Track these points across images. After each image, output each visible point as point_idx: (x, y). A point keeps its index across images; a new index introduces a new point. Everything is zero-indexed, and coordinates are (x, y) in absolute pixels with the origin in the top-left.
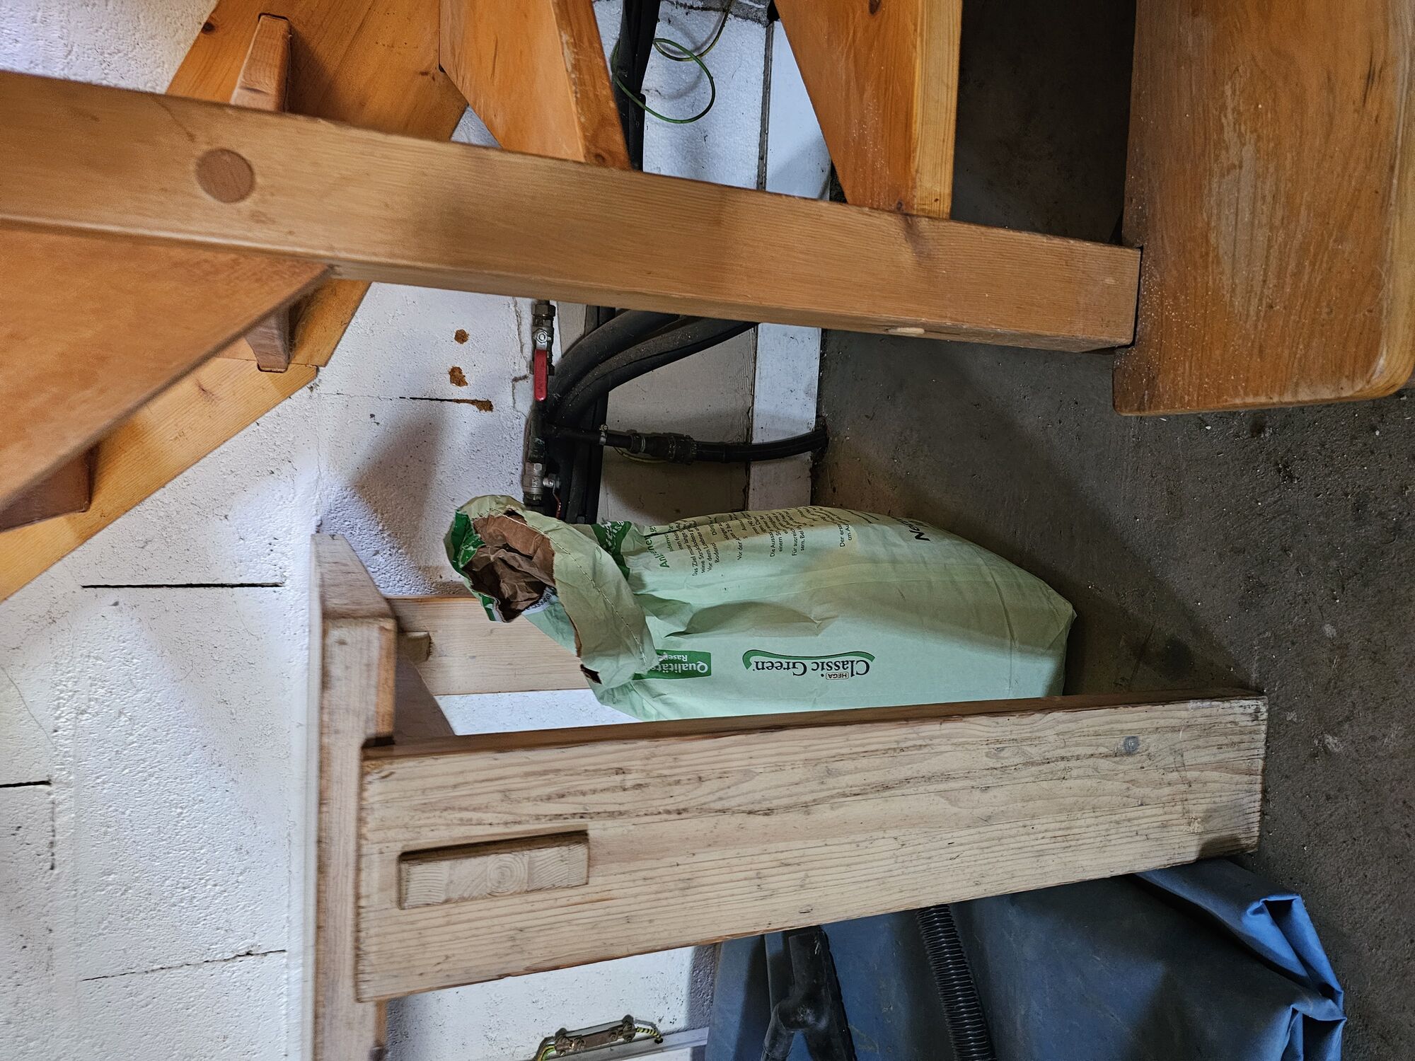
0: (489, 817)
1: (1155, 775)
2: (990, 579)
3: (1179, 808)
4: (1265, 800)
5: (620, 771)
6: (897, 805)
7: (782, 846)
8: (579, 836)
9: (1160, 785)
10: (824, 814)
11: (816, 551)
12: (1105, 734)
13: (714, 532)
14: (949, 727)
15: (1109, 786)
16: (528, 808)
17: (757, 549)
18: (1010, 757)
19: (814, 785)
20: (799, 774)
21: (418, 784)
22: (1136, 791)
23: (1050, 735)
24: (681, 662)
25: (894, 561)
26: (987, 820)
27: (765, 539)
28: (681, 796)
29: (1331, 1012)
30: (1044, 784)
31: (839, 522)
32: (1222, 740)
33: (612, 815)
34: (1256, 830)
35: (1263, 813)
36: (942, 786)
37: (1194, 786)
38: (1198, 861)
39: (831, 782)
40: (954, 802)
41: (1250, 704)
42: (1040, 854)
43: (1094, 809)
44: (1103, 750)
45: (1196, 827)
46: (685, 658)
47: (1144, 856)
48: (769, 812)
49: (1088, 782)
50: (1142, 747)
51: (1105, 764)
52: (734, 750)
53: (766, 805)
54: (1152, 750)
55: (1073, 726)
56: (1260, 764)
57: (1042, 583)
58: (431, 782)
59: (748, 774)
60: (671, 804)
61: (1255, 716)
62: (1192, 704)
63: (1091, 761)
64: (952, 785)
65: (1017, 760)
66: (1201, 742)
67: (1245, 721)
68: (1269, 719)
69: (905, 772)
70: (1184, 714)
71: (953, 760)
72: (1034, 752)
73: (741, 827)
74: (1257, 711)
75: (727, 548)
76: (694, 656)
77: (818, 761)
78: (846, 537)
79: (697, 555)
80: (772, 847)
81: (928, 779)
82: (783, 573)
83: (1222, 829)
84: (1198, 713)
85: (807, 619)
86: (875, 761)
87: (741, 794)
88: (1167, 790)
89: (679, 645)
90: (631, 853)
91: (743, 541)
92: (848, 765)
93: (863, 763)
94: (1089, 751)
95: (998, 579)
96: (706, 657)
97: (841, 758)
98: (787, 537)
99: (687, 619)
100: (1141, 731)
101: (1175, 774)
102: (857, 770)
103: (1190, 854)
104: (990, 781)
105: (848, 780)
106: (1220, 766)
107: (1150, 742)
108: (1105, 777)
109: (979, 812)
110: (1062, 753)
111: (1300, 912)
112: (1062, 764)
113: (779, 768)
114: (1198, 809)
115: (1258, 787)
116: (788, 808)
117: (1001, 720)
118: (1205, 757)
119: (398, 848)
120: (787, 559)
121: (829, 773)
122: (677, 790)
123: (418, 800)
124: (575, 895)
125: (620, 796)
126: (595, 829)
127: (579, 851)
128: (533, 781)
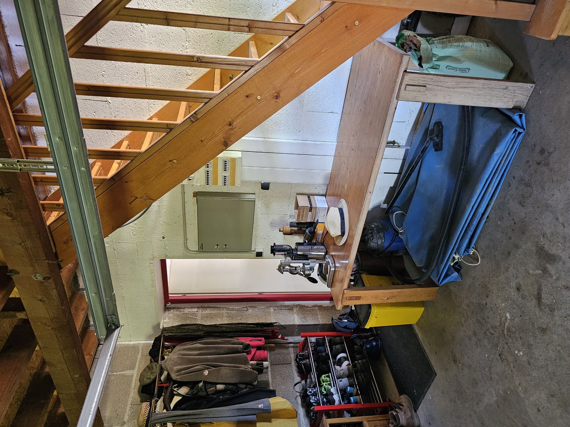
0: (416, 82)
1: (509, 93)
2: (499, 57)
3: (512, 99)
4: (528, 101)
5: (432, 79)
6: (466, 90)
7: (449, 93)
8: (425, 86)
9: (510, 95)
10: (456, 90)
11: (466, 47)
12: (503, 85)
13: (447, 41)
14: (478, 80)
15: (501, 94)
16: (421, 82)
17: (455, 46)
18: (486, 86)
19: (456, 85)
20: (454, 83)
21: (410, 77)
22: (505, 95)
23: (493, 84)
24: (434, 66)
25: (480, 51)
26: (479, 95)
27: (457, 44)
28: (438, 84)
29: (522, 131)
30: (490, 92)
31: (473, 41)
32: (524, 90)
33: (429, 84)
34: (525, 106)
35: (527, 103)
36: (473, 89)
37: (516, 96)
38: (512, 109)
39: (458, 85)
40: (475, 92)
41: (531, 85)
42: (486, 102)
43: (497, 97)
44: (501, 88)
45: (514, 103)
46: (435, 65)
47: (503, 106)
48: (449, 88)
49: (497, 92)
50: (509, 88)
51: (501, 90)
52: (447, 79)
53: (448, 87)
54: (510, 89)
55: (498, 83)
56: (530, 95)
57: (509, 59)
58: (411, 77)
59: (448, 82)
60: (437, 85)
61: (532, 87)
62: (520, 83)
63: (499, 89)
64: (475, 89)
65: (487, 87)
66: (519, 90)
67: (530, 88)
68: (534, 88)
69: (469, 86)
70: (518, 84)
71: (476, 85)
72: (490, 86)
73: (444, 89)
74: (532, 86)
75: (449, 45)
76: (437, 65)
77: (457, 82)
78: (473, 45)
79: (443, 46)
80: (447, 93)
81: (472, 87)
82: (458, 51)
83: (518, 104)
84: (521, 85)
85: (460, 61)
86: (465, 84)
87: (446, 85)
88: (511, 96)
89: (435, 63)
90: (430, 90)
91: (452, 44)
92: (461, 83)
93: (463, 83)
94: (499, 88)
95: (500, 57)
96: (439, 66)
97: (460, 82)
98: (461, 44)
99: (437, 58)
100: (509, 86)
101: (513, 94)
102: (462, 84)
103: (511, 107)
104: (481, 89)
105: (460, 85)
106: (522, 94)
107: (510, 88)
108: (500, 92)
109: (478, 94)
110: (494, 87)
111: (524, 116)
112: (494, 89)
113: (452, 82)
114: (515, 100)
115: (528, 99)
116: (451, 88)
117: (486, 81)
118: (519, 92)
119: (406, 84)
120: (460, 48)
121: (458, 84)
122: (438, 83)
123: (409, 79)
124: (423, 93)
125: (431, 82)
126: (427, 86)
127: (425, 88)
128: (422, 78)
